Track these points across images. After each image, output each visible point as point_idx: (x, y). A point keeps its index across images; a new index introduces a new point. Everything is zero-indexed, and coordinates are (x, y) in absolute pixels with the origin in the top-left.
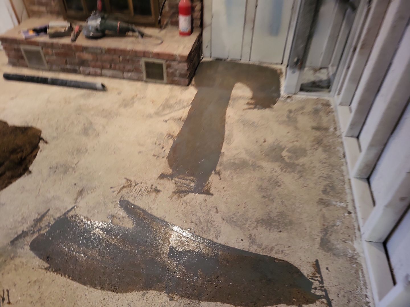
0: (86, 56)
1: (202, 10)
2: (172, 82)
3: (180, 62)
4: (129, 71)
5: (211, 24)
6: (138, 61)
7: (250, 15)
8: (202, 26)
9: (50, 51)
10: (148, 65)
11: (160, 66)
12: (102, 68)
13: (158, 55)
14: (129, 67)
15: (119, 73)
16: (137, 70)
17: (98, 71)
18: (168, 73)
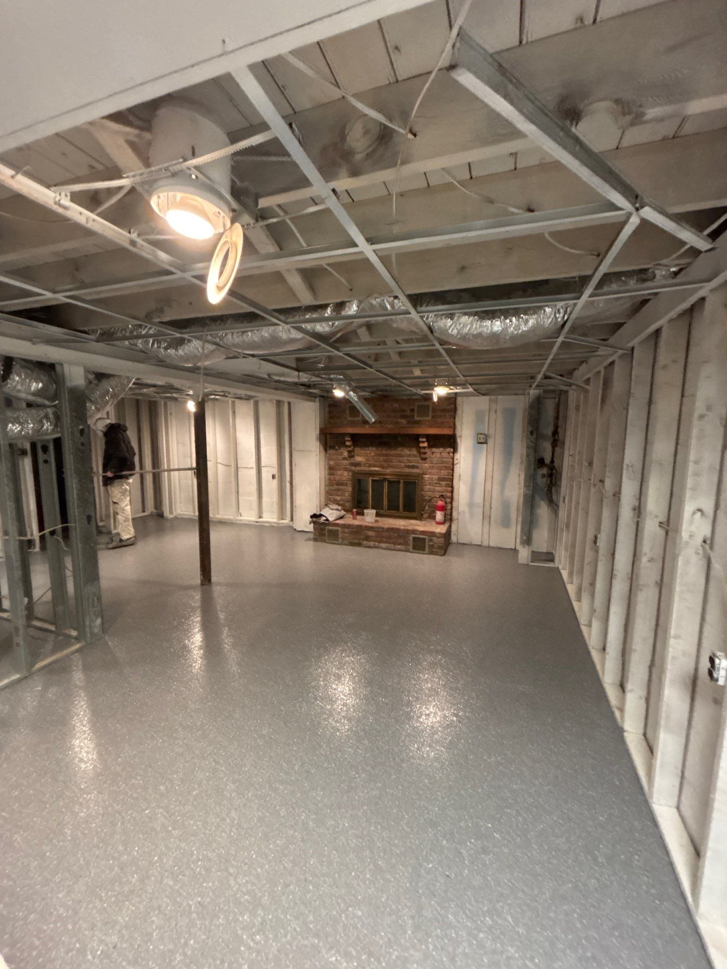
0: (371, 533)
1: (451, 509)
2: (431, 553)
3: (438, 537)
4: (400, 544)
5: (458, 519)
6: (408, 537)
7: (487, 513)
8: (451, 520)
9: (346, 530)
10: (414, 539)
11: (424, 540)
12: (380, 542)
13: (423, 532)
14: (400, 541)
15: (392, 546)
16: (406, 543)
17: (377, 544)
18: (429, 545)
